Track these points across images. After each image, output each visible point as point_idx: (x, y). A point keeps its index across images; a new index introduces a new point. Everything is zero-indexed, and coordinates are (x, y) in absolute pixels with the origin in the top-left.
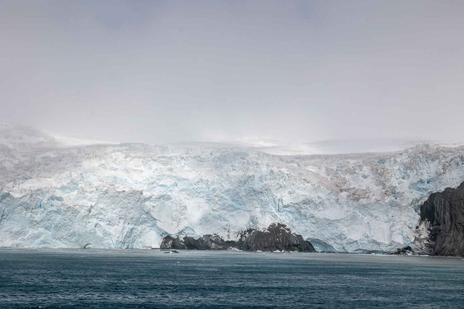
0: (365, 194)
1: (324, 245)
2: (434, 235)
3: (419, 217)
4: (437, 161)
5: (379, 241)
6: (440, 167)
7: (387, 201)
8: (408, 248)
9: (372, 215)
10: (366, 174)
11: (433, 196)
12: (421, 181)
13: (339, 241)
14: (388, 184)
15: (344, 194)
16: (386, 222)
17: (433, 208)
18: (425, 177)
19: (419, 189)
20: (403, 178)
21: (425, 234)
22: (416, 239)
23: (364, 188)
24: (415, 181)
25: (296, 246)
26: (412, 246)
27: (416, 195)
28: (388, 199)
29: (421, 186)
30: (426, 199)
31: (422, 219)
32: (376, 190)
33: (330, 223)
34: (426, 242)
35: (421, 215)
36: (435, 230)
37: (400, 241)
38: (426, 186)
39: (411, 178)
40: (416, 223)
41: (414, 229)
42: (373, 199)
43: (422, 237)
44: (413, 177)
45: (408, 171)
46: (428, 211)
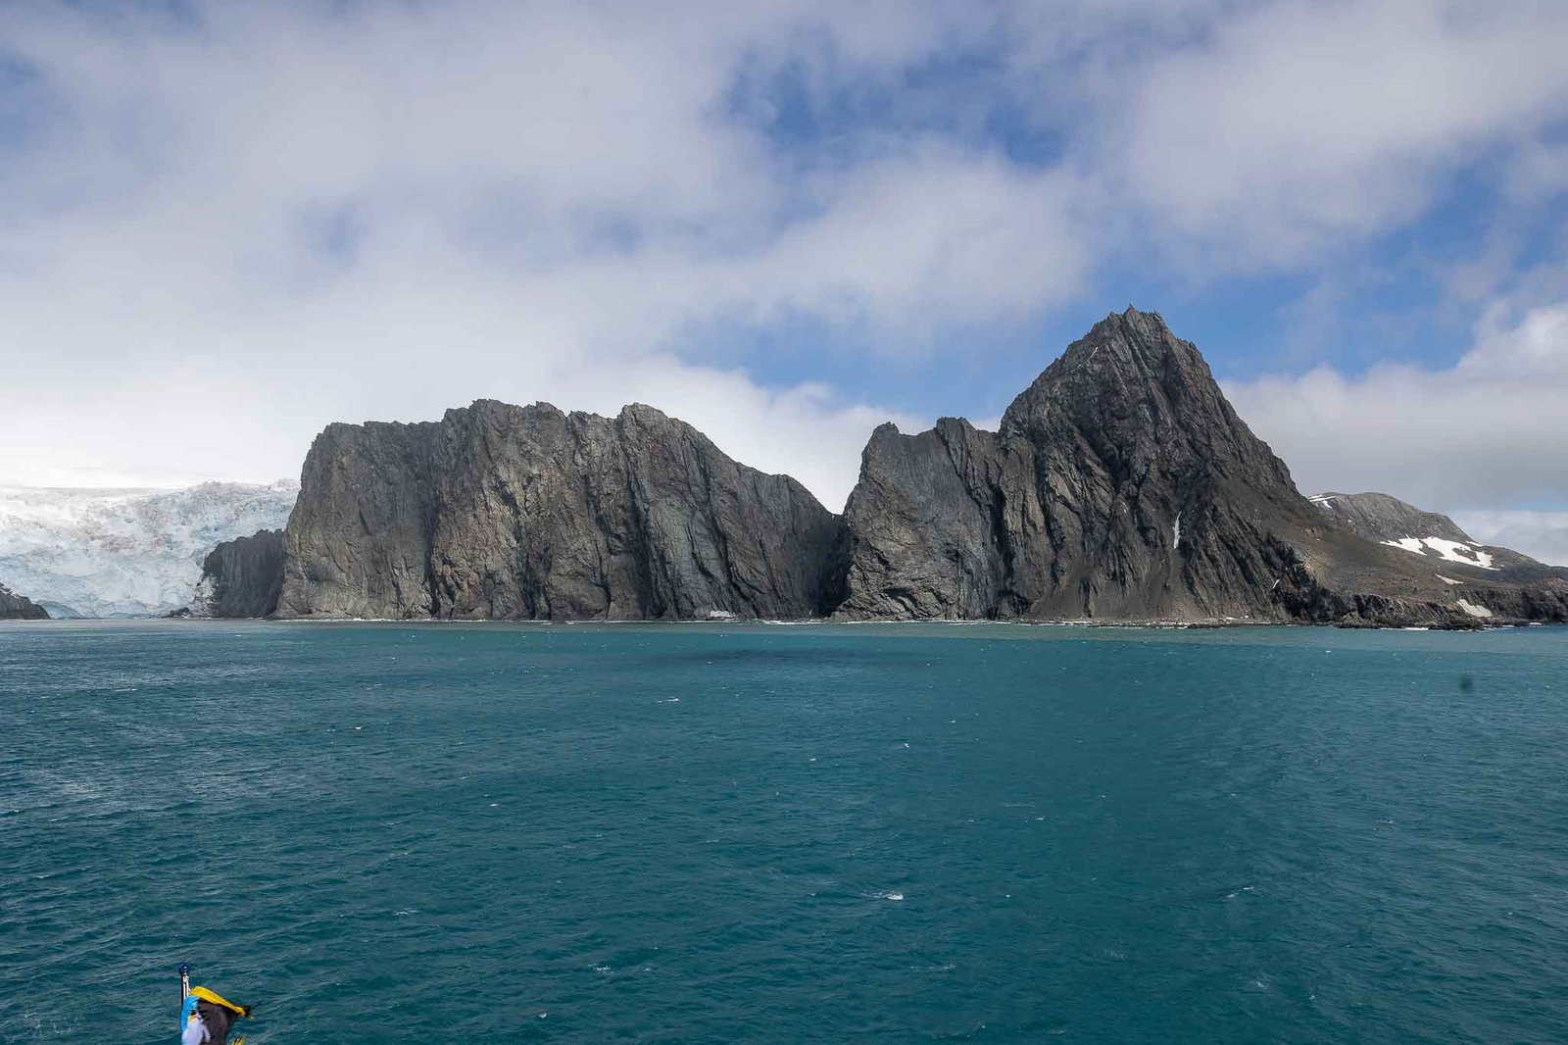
0: (128, 543)
1: (64, 608)
2: (219, 594)
3: (202, 572)
4: (229, 504)
5: (144, 602)
6: (232, 512)
7: (159, 553)
8: (186, 610)
9: (136, 570)
10: (131, 517)
11: (221, 547)
12: (207, 529)
13: (87, 604)
14: (161, 532)
15: (97, 543)
16: (156, 578)
17: (221, 562)
18: (212, 524)
19: (204, 538)
20: (183, 524)
21: (208, 591)
22: (196, 598)
23: (127, 536)
24: (199, 528)
25: (21, 611)
26: (191, 607)
27: (199, 545)
28: (160, 550)
29: (207, 534)
30: (212, 550)
31: (206, 575)
32: (144, 538)
33: (74, 580)
34: (208, 601)
35: (204, 569)
36: (222, 587)
37: (175, 602)
38: (213, 534)
39: (194, 524)
40: (198, 579)
41: (195, 586)
42: (139, 550)
43: (204, 596)
44: (197, 523)
45: (190, 516)
46: (213, 565)
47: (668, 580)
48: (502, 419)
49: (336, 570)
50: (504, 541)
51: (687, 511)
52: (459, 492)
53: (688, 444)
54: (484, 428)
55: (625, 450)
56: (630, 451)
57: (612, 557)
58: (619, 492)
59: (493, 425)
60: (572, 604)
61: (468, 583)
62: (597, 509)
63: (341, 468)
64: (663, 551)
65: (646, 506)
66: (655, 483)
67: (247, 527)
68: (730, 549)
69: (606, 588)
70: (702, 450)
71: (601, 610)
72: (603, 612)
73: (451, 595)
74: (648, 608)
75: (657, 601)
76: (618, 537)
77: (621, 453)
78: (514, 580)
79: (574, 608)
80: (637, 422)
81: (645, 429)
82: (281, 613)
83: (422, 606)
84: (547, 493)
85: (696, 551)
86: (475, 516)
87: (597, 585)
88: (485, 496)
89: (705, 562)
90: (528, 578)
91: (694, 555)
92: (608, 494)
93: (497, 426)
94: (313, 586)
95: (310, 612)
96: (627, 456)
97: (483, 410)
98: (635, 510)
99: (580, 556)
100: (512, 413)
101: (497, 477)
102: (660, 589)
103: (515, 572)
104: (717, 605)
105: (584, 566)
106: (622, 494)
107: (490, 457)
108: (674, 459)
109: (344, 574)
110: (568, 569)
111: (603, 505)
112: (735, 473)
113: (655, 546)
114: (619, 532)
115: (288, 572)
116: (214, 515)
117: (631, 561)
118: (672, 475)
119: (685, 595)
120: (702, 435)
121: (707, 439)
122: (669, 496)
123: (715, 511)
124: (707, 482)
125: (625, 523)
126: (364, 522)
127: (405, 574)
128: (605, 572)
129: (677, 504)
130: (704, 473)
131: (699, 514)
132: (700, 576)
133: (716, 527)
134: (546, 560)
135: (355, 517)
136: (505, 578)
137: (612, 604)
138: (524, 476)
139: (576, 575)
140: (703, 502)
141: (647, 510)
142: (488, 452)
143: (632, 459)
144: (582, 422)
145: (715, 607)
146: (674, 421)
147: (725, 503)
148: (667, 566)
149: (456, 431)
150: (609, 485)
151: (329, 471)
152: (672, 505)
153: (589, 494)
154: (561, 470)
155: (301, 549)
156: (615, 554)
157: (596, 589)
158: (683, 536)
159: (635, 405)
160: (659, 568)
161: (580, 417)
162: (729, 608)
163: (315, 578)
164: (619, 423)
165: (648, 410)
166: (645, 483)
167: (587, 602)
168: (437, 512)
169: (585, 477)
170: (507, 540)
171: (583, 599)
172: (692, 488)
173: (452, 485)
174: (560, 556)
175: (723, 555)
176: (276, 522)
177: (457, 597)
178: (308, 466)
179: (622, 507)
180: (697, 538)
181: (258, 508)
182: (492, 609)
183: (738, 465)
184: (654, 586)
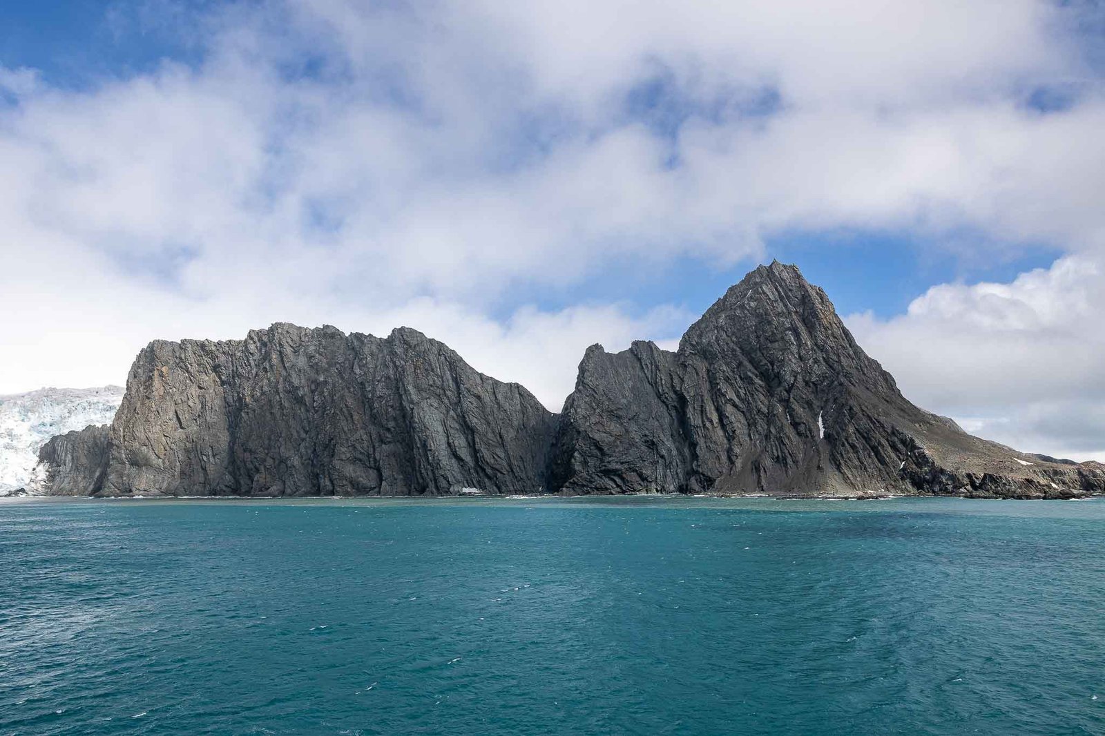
2: (52, 477)
3: (38, 459)
4: (63, 405)
6: (66, 411)
8: (22, 490)
11: (54, 439)
12: (44, 425)
17: (54, 450)
18: (48, 420)
19: (40, 432)
20: (23, 420)
21: (42, 476)
22: (31, 480)
24: (36, 423)
26: (26, 488)
27: (36, 437)
29: (43, 429)
30: (47, 441)
31: (41, 461)
34: (43, 483)
35: (40, 457)
36: (54, 471)
37: (13, 483)
38: (48, 428)
39: (32, 420)
40: (34, 465)
41: (31, 470)
43: (39, 478)
44: (34, 420)
45: (29, 414)
46: (49, 454)
47: (429, 463)
48: (296, 338)
49: (154, 457)
50: (295, 434)
51: (443, 409)
52: (258, 394)
53: (443, 358)
54: (280, 344)
55: (394, 363)
56: (398, 363)
57: (383, 446)
58: (390, 395)
59: (287, 342)
60: (351, 482)
61: (265, 466)
62: (372, 408)
63: (161, 375)
64: (425, 441)
65: (412, 406)
66: (419, 389)
67: (77, 423)
68: (477, 440)
69: (378, 470)
70: (454, 363)
71: (375, 488)
72: (377, 490)
73: (251, 478)
74: (413, 486)
75: (421, 481)
76: (388, 430)
77: (391, 365)
78: (303, 464)
79: (353, 486)
80: (404, 338)
81: (410, 347)
82: (105, 491)
83: (226, 486)
84: (332, 395)
85: (451, 441)
86: (271, 413)
87: (371, 468)
88: (280, 398)
89: (457, 449)
90: (315, 462)
91: (449, 444)
92: (381, 396)
93: (291, 343)
94: (134, 470)
95: (131, 491)
96: (396, 366)
97: (280, 331)
98: (402, 408)
99: (358, 446)
100: (303, 333)
101: (291, 383)
102: (423, 471)
103: (304, 458)
104: (468, 483)
105: (361, 453)
106: (392, 397)
107: (284, 366)
108: (433, 370)
109: (160, 460)
110: (348, 455)
111: (376, 405)
112: (478, 380)
113: (419, 437)
114: (389, 426)
115: (113, 459)
116: (50, 413)
117: (399, 448)
118: (431, 383)
119: (443, 476)
120: (453, 352)
121: (458, 355)
122: (429, 398)
123: (465, 409)
124: (458, 387)
125: (395, 419)
126: (178, 419)
127: (211, 459)
128: (378, 458)
129: (436, 405)
130: (457, 382)
131: (452, 413)
132: (453, 461)
133: (465, 422)
134: (330, 447)
135: (171, 414)
136: (296, 463)
137: (384, 483)
138: (312, 382)
139: (354, 460)
140: (456, 404)
141: (412, 409)
142: (283, 364)
143: (400, 369)
144: (362, 342)
145: (466, 485)
146: (432, 341)
147: (472, 404)
148: (428, 452)
149: (257, 347)
150: (381, 390)
151: (151, 378)
152: (432, 406)
153: (365, 396)
154: (342, 378)
155: (125, 440)
156: (385, 444)
157: (371, 471)
158: (440, 429)
159: (403, 328)
160: (422, 454)
161: (358, 336)
162: (477, 486)
163: (135, 463)
164: (390, 341)
165: (412, 332)
166: (410, 388)
167: (363, 481)
168: (240, 410)
169: (362, 383)
170: (298, 432)
171: (361, 479)
172: (447, 392)
173: (254, 389)
174: (342, 445)
175: (471, 444)
176: (103, 420)
177: (255, 479)
178: (134, 374)
179: (392, 407)
180: (452, 431)
181: (87, 408)
182: (285, 488)
183: (481, 375)
184: (417, 468)
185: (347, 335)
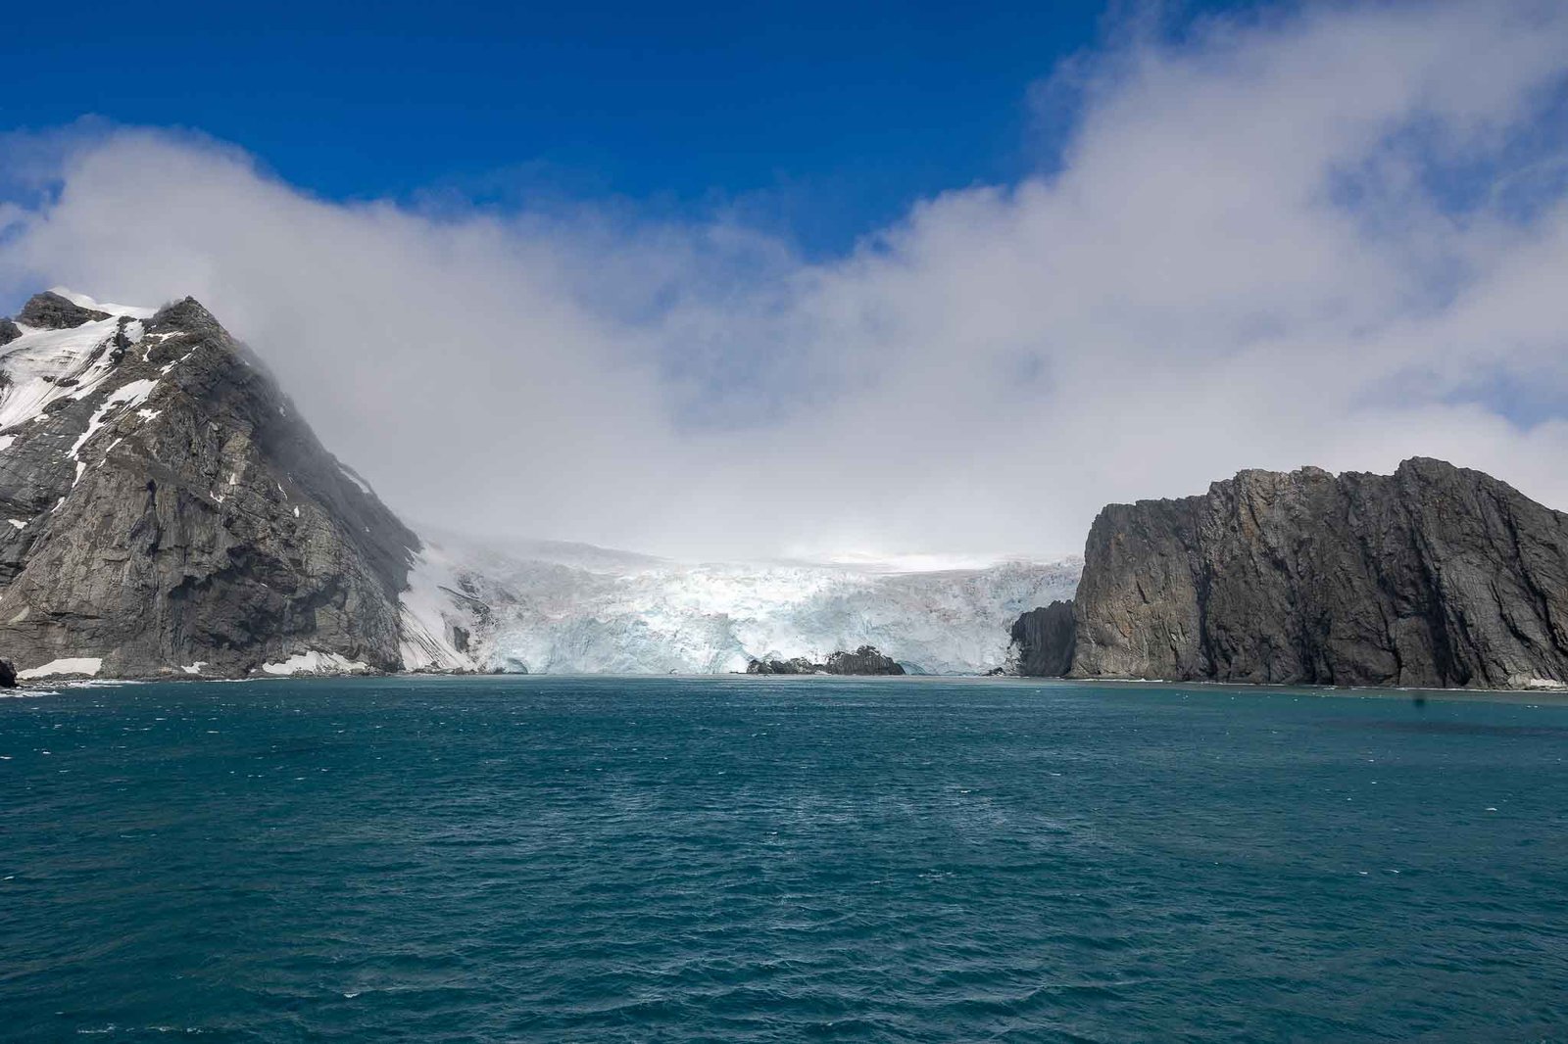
0: (955, 614)
1: (916, 667)
2: (1024, 657)
3: (1010, 637)
4: (1028, 580)
5: (970, 662)
6: (1031, 587)
7: (977, 621)
8: (1000, 669)
9: (962, 637)
10: (957, 593)
11: (1024, 616)
12: (1012, 601)
13: (930, 663)
14: (978, 604)
15: (934, 614)
16: (977, 643)
17: (1024, 628)
18: (1016, 597)
19: (1010, 609)
20: (994, 597)
21: (1016, 655)
22: (1008, 660)
23: (954, 608)
24: (1006, 601)
25: (887, 669)
26: (1004, 667)
27: (1007, 615)
28: (979, 620)
29: (1013, 606)
30: (1017, 619)
31: (1014, 640)
32: (967, 610)
33: (921, 644)
34: (1017, 662)
35: (1012, 635)
36: (1028, 650)
37: (992, 663)
38: (1017, 605)
39: (1002, 598)
40: (1007, 643)
41: (1006, 650)
42: (964, 620)
43: (1013, 658)
44: (1004, 597)
45: (999, 591)
46: (1019, 631)
47: (1471, 645)
48: (1268, 486)
49: (1119, 636)
50: (1277, 606)
51: (1489, 566)
52: (1228, 559)
53: (1484, 494)
54: (1249, 497)
55: (1406, 508)
56: (1412, 508)
57: (1400, 619)
58: (1403, 552)
59: (1258, 493)
60: (1355, 668)
61: (1243, 647)
62: (1378, 570)
63: (1118, 544)
64: (1462, 613)
65: (1437, 565)
66: (1447, 541)
67: (1043, 600)
68: (1552, 609)
69: (1395, 652)
70: (1504, 501)
71: (1391, 676)
72: (1393, 679)
73: (1228, 661)
74: (1448, 675)
75: (1459, 668)
76: (1406, 599)
77: (1402, 510)
78: (1291, 644)
79: (1359, 673)
80: (1420, 474)
81: (1430, 483)
82: (1074, 673)
83: (1201, 670)
84: (1320, 555)
85: (1506, 612)
86: (1246, 582)
87: (1384, 649)
88: (1255, 562)
89: (1517, 624)
90: (1306, 642)
91: (1502, 616)
92: (1390, 554)
93: (1262, 494)
94: (1100, 649)
95: (1099, 673)
96: (1410, 512)
97: (1247, 479)
98: (1424, 570)
99: (1361, 619)
100: (1277, 479)
101: (1266, 543)
102: (1462, 654)
103: (1291, 637)
104: (1540, 672)
105: (1368, 630)
106: (1406, 554)
107: (1257, 523)
108: (1468, 513)
109: (1126, 639)
110: (1349, 633)
111: (1383, 566)
112: (1550, 521)
113: (1451, 606)
114: (1406, 594)
115: (1079, 637)
116: (1019, 589)
117: (1422, 624)
118: (1467, 530)
119: (1495, 661)
120: (1502, 483)
121: (1509, 487)
122: (1464, 552)
123: (1527, 566)
124: (1514, 534)
125: (1413, 584)
126: (1141, 592)
127: (1182, 638)
128: (1393, 636)
129: (1476, 561)
130: (1509, 525)
131: (1506, 571)
132: (1513, 640)
133: (1530, 584)
134: (1324, 624)
135: (1133, 587)
136: (1281, 642)
137: (1404, 670)
138: (1295, 540)
139: (1359, 639)
140: (1511, 558)
141: (1438, 569)
142: (1255, 520)
143: (1415, 515)
144: (1358, 483)
145: (1537, 675)
146: (1465, 472)
147: (1540, 557)
148: (1468, 629)
149: (1222, 502)
150: (1389, 545)
151: (1108, 547)
152: (1471, 563)
153: (1369, 556)
154: (1334, 533)
155: (1088, 618)
156: (1403, 617)
157: (1384, 654)
158: (1487, 595)
159: (1415, 459)
160: (1458, 631)
161: (1352, 477)
162: (1558, 678)
163: (1101, 643)
164: (1398, 478)
165: (1431, 463)
166: (1433, 540)
167: (1374, 666)
168: (1208, 579)
169: (1362, 538)
170: (1281, 605)
171: (1369, 664)
172: (1494, 542)
173: (1222, 554)
174: (1339, 619)
175: (1543, 616)
176: (1067, 594)
177: (1233, 661)
178: (1090, 544)
179: (1407, 567)
180: (1506, 598)
181: (1051, 582)
182: (1270, 673)
183: (1555, 514)
184: (1453, 651)
185: (1336, 476)
